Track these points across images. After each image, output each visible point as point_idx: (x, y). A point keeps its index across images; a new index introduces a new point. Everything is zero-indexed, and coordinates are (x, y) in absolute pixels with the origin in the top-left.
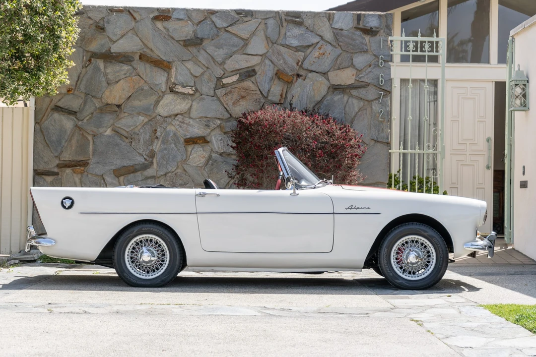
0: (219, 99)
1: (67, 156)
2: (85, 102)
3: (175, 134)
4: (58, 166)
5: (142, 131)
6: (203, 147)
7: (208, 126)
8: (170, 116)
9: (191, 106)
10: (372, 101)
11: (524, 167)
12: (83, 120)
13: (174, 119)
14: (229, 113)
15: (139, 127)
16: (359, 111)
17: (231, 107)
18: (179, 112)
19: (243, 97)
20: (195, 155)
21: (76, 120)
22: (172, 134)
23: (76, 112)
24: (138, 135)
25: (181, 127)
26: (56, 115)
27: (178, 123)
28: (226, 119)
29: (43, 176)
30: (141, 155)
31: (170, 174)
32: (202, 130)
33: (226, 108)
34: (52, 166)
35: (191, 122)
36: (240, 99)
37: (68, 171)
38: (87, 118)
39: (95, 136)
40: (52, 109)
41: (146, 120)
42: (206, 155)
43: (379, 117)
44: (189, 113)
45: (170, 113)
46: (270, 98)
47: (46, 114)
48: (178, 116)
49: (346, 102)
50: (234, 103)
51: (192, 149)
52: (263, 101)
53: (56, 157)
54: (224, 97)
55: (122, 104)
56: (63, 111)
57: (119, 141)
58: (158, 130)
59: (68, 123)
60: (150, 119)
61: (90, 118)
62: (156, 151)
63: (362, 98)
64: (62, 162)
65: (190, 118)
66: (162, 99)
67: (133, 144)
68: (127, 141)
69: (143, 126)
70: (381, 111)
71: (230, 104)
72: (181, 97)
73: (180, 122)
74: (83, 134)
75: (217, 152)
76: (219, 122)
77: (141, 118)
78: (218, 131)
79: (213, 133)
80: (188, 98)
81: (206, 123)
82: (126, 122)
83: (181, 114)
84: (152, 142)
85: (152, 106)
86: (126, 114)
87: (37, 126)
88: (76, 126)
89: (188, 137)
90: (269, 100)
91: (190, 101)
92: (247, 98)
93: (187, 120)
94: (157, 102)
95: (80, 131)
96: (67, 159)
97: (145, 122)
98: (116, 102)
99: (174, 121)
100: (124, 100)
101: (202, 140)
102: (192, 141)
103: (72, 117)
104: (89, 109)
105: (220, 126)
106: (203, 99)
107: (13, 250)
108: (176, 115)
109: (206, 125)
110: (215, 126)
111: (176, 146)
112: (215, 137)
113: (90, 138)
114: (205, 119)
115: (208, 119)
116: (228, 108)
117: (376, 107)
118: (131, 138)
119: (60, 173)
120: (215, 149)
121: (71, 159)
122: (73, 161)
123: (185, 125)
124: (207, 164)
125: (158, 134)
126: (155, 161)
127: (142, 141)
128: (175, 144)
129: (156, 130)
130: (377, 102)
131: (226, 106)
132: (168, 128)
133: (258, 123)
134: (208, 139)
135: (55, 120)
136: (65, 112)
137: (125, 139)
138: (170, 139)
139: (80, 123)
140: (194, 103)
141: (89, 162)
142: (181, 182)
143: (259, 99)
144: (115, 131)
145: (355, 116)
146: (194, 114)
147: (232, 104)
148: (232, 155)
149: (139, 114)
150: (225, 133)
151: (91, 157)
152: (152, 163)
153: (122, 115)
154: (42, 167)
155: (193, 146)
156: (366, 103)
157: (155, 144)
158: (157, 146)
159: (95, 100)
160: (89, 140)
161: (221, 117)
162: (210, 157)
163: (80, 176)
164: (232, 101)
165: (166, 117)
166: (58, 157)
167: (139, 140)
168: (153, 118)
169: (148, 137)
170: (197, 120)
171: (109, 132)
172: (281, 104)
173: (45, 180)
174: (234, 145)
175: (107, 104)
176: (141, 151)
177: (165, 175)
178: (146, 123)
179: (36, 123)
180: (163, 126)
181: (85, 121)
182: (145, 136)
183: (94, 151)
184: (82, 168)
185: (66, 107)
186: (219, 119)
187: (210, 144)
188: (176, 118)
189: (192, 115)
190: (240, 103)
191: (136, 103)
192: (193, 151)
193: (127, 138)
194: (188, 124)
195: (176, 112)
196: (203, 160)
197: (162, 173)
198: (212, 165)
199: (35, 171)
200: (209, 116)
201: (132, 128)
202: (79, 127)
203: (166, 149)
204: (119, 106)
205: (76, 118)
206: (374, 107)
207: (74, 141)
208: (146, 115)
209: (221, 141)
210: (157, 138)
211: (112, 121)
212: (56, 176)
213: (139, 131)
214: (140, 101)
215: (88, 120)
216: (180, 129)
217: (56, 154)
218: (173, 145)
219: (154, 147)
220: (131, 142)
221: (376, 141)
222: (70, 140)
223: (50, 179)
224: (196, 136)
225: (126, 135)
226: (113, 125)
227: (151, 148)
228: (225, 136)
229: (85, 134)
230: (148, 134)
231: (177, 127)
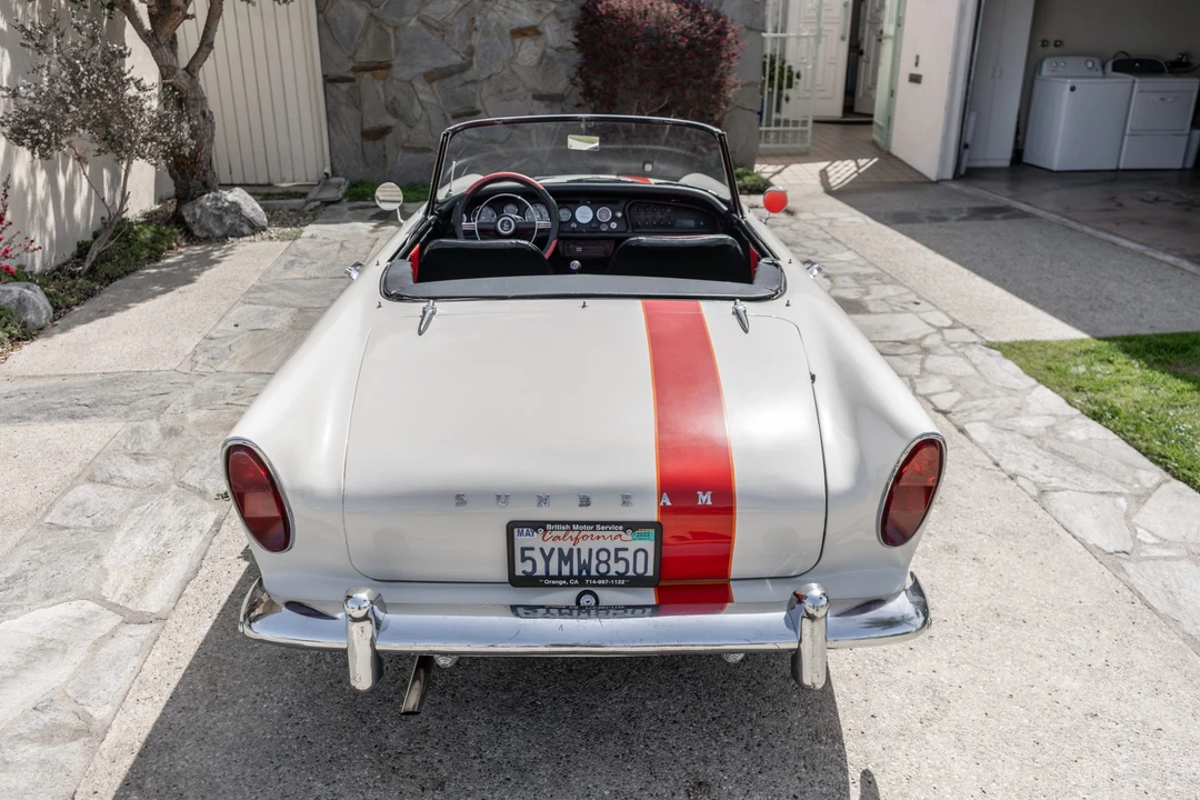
1: (364, 56)
3: (498, 24)
4: (354, 70)
5: (456, 20)
6: (534, 40)
7: (539, 12)
11: (918, 57)
13: (496, 3)
15: (452, 15)
20: (525, 52)
21: (369, 6)
22: (494, 24)
24: (451, 25)
25: (505, 13)
26: (344, 1)
27: (501, 8)
28: (562, 2)
29: (335, 84)
30: (458, 53)
31: (494, 77)
32: (533, 17)
34: (345, 71)
35: (519, 6)
37: (367, 76)
38: (384, 4)
39: (396, 28)
41: (461, 5)
42: (539, 50)
51: (522, 43)
53: (349, 58)
57: (427, 34)
58: (477, 18)
59: (360, 11)
60: (466, 3)
61: (388, 4)
62: (476, 46)
64: (357, 65)
65: (517, 1)
67: (446, 38)
68: (436, 33)
69: (457, 13)
73: (504, 7)
74: (380, 26)
75: (552, 47)
76: (553, 6)
77: (454, 2)
78: (552, 19)
79: (545, 22)
82: (436, 10)
84: (469, 34)
87: (321, 15)
88: (371, 15)
89: (515, 27)
93: (513, 4)
95: (377, 21)
96: (363, 60)
97: (458, 8)
99: (496, 5)
101: (532, 32)
102: (520, 33)
103: (365, 3)
105: (555, 12)
107: (310, 178)
109: (537, 10)
110: (549, 11)
111: (501, 40)
112: (549, 27)
113: (390, 31)
114: (536, 3)
115: (540, 2)
118: (441, 30)
119: (357, 79)
120: (550, 42)
121: (369, 60)
122: (372, 62)
123: (510, 11)
124: (540, 63)
125: (477, 23)
126: (475, 60)
127: (456, 33)
128: (499, 37)
129: (473, 19)
132: (489, 17)
134: (540, 29)
135: (342, 8)
137: (435, 31)
138: (492, 30)
139: (376, 10)
141: (393, 63)
142: (509, 87)
144: (423, 22)
148: (573, 52)
150: (562, 21)
151: (394, 56)
152: (471, 63)
154: (333, 72)
155: (521, 39)
157: (474, 38)
158: (476, 40)
160: (388, 34)
162: (544, 54)
163: (382, 82)
166: (352, 57)
167: (454, 33)
168: (469, 2)
169: (464, 28)
170: (526, 4)
171: (413, 22)
173: (338, 88)
174: (576, 40)
176: (456, 47)
177: (489, 77)
178: (461, 9)
179: (319, 11)
180: (482, 13)
181: (382, 7)
182: (460, 27)
183: (397, 52)
184: (384, 72)
186: (554, 2)
187: (543, 36)
188: (499, 2)
192: (522, 46)
193: (437, 30)
194: (514, 10)
196: (535, 58)
197: (484, 76)
198: (547, 64)
199: (324, 76)
201: (443, 16)
202: (374, 17)
203: (487, 44)
205: (370, 3)
207: (370, 37)
209: (557, 32)
210: (476, 29)
211: (417, 8)
212: (353, 83)
213: (452, 20)
216: (504, 17)
217: (350, 54)
218: (496, 39)
219: (473, 41)
220: (443, 36)
221: (750, 29)
222: (364, 34)
223: (344, 87)
224: (526, 25)
225: (436, 25)
226: (418, 12)
227: (468, 43)
228: (563, 25)
229: (384, 26)
230: (464, 25)
231: (501, 14)
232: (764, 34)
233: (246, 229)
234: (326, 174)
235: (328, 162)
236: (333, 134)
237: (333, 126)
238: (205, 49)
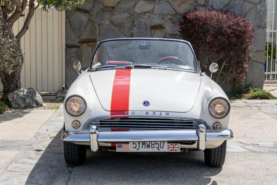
0: (170, 3)
1: (84, 37)
2: (94, 6)
3: (145, 24)
4: (79, 42)
5: (126, 22)
6: (160, 31)
7: (163, 19)
8: (142, 13)
9: (154, 7)
10: (257, 3)
12: (92, 16)
13: (144, 15)
14: (176, 11)
15: (125, 20)
16: (249, 10)
17: (176, 8)
18: (147, 11)
19: (184, 2)
20: (156, 36)
21: (89, 16)
22: (143, 24)
23: (89, 11)
24: (124, 24)
25: (148, 19)
26: (78, 13)
27: (146, 17)
28: (174, 15)
29: (71, 48)
30: (126, 35)
32: (160, 21)
33: (174, 8)
34: (76, 43)
35: (154, 16)
36: (182, 3)
37: (85, 45)
38: (95, 15)
39: (99, 25)
40: (76, 10)
41: (129, 16)
42: (163, 35)
43: (261, 13)
44: (153, 11)
45: (142, 12)
46: (199, 2)
47: (72, 13)
48: (147, 13)
49: (242, 4)
50: (178, 6)
51: (155, 32)
52: (195, 4)
53: (78, 37)
54: (173, 2)
55: (115, 7)
56: (81, 11)
57: (113, 28)
58: (136, 21)
59: (84, 18)
60: (131, 15)
61: (97, 15)
62: (134, 33)
63: (252, 2)
64: (81, 40)
65: (153, 14)
66: (137, 3)
67: (121, 29)
68: (118, 27)
69: (127, 19)
70: (262, 10)
71: (176, 6)
72: (148, 2)
73: (148, 16)
74: (93, 24)
75: (169, 34)
76: (170, 16)
77: (126, 14)
78: (169, 22)
79: (166, 23)
80: (152, 3)
81: (162, 17)
82: (117, 17)
83: (148, 12)
84: (132, 28)
85: (132, 8)
86: (117, 12)
87: (67, 19)
88: (89, 19)
89: (152, 25)
90: (198, 4)
91: (153, 5)
92: (186, 2)
93: (152, 16)
94: (135, 5)
95: (91, 22)
96: (84, 38)
97: (128, 17)
98: (112, 5)
99: (144, 16)
100: (116, 4)
101: (160, 27)
102: (154, 27)
103: (87, 14)
104: (96, 10)
105: (170, 19)
106: (161, 3)
107: (55, 89)
108: (146, 13)
109: (162, 18)
110: (168, 19)
111: (146, 31)
112: (167, 25)
113: (97, 26)
114: (162, 15)
115: (164, 15)
116: (175, 9)
117: (259, 7)
118: (120, 26)
119: (80, 46)
120: (167, 32)
121: (86, 38)
122: (88, 39)
123: (150, 18)
125: (136, 23)
127: (126, 27)
128: (145, 29)
129: (134, 21)
130: (260, 4)
131: (174, 7)
132: (141, 20)
133: (197, 18)
134: (164, 26)
135: (77, 16)
136: (83, 11)
137: (117, 26)
138: (142, 26)
139: (91, 17)
140: (156, 6)
141: (97, 40)
143: (193, 3)
144: (111, 22)
145: (247, 13)
146: (156, 12)
147: (177, 6)
148: (177, 35)
149: (124, 12)
150: (173, 23)
151: (98, 37)
153: (115, 13)
154: (70, 43)
155: (155, 30)
156: (254, 5)
157: (134, 29)
159: (99, 4)
160: (96, 27)
161: (171, 13)
162: (165, 37)
163: (91, 48)
164: (178, 5)
165: (140, 14)
166: (79, 37)
167: (125, 27)
168: (132, 15)
169: (129, 25)
170: (158, 15)
171: (107, 23)
172: (205, 6)
173: (72, 50)
174: (180, 30)
175: (107, 7)
176: (126, 33)
179: (66, 18)
180: (138, 19)
181: (94, 16)
182: (128, 25)
183: (99, 34)
184: (93, 44)
185: (83, 9)
186: (170, 15)
187: (165, 29)
188: (146, 14)
189: (155, 13)
190: (182, 5)
191: (123, 6)
192: (155, 33)
193: (118, 26)
194: (152, 18)
195: (145, 11)
199: (66, 45)
200: (164, 13)
201: (121, 20)
202: (90, 20)
203: (140, 32)
204: (113, 8)
205: (89, 14)
206: (258, 7)
207: (88, 28)
208: (128, 13)
209: (171, 28)
210: (135, 26)
211: (109, 16)
212: (78, 48)
213: (125, 22)
214: (125, 5)
215: (95, 16)
216: (148, 21)
217: (78, 35)
218: (144, 30)
219: (133, 31)
220: (120, 28)
221: (259, 27)
222: (86, 27)
223: (74, 50)
224: (157, 24)
225: (117, 24)
226: (110, 18)
227: (131, 31)
228: (173, 24)
229: (94, 24)
230: (130, 24)
231: (146, 19)
232: (265, 29)
233: (34, 105)
234: (63, 88)
235: (64, 83)
236: (68, 70)
237: (68, 66)
238: (25, 29)
